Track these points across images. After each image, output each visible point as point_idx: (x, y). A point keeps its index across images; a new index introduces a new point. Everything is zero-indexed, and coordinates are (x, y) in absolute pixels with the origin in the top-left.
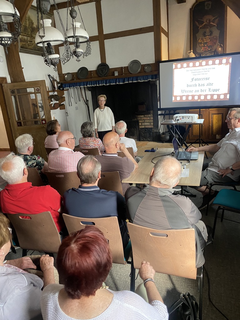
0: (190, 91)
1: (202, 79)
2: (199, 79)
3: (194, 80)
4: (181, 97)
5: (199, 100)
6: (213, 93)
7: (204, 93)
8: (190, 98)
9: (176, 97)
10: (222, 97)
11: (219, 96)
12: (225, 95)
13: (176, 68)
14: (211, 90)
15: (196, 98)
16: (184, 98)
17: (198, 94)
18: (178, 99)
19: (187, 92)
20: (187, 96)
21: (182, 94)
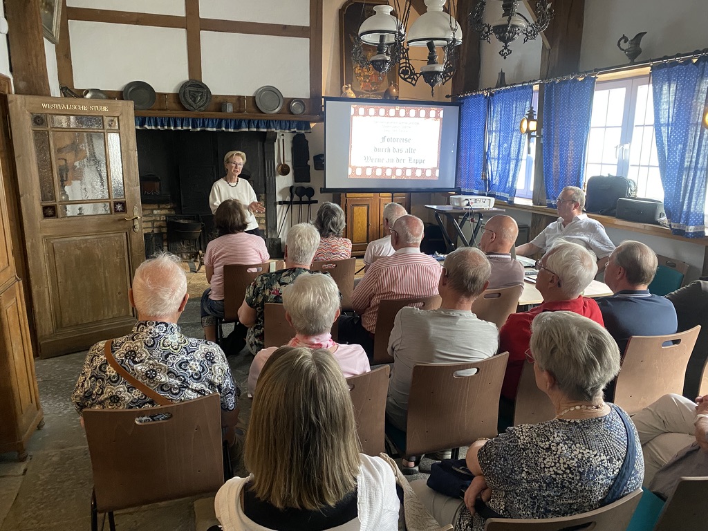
0: (379, 160)
1: (399, 140)
2: (395, 140)
3: (386, 140)
4: (364, 169)
5: (394, 177)
6: (414, 166)
7: (402, 165)
8: (379, 173)
9: (354, 168)
10: (428, 174)
11: (424, 171)
12: (433, 170)
13: (357, 114)
14: (412, 161)
15: (389, 173)
16: (369, 172)
17: (392, 165)
18: (359, 172)
19: (374, 161)
20: (374, 169)
21: (364, 165)
